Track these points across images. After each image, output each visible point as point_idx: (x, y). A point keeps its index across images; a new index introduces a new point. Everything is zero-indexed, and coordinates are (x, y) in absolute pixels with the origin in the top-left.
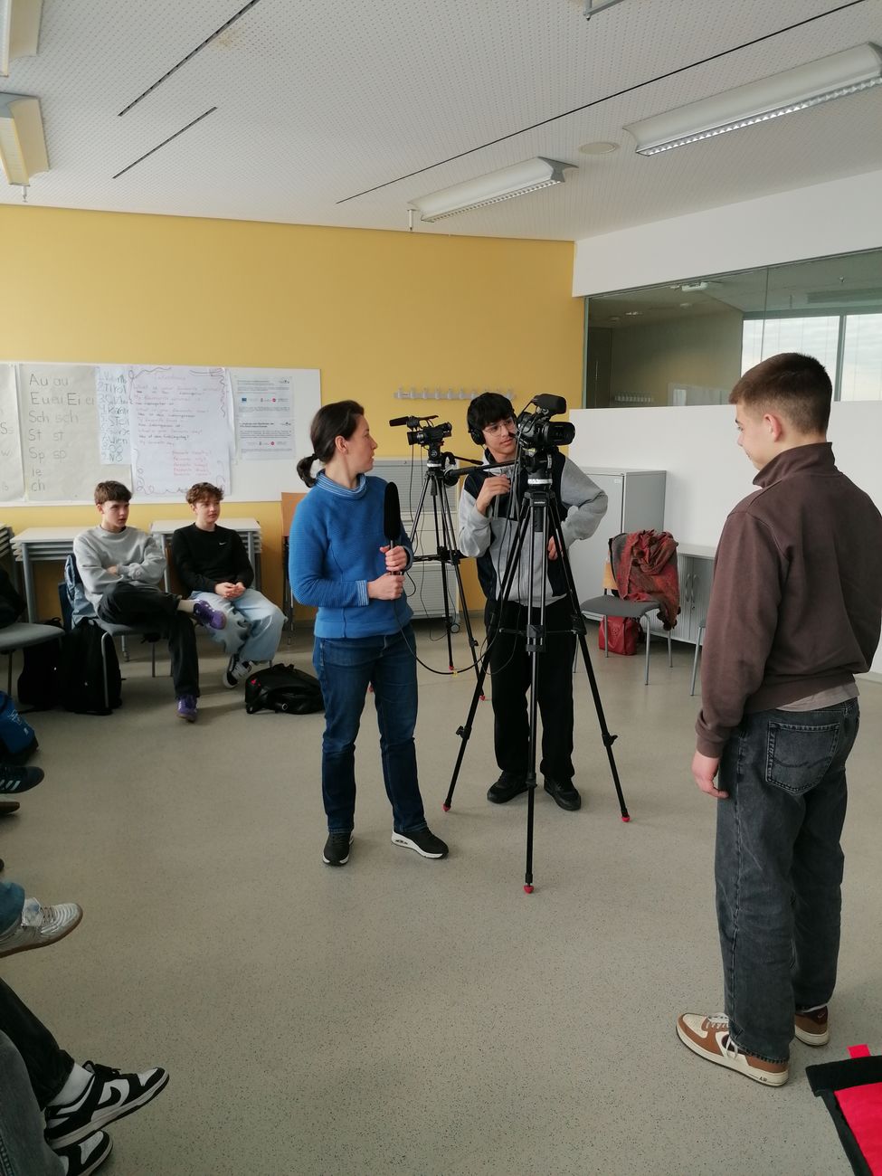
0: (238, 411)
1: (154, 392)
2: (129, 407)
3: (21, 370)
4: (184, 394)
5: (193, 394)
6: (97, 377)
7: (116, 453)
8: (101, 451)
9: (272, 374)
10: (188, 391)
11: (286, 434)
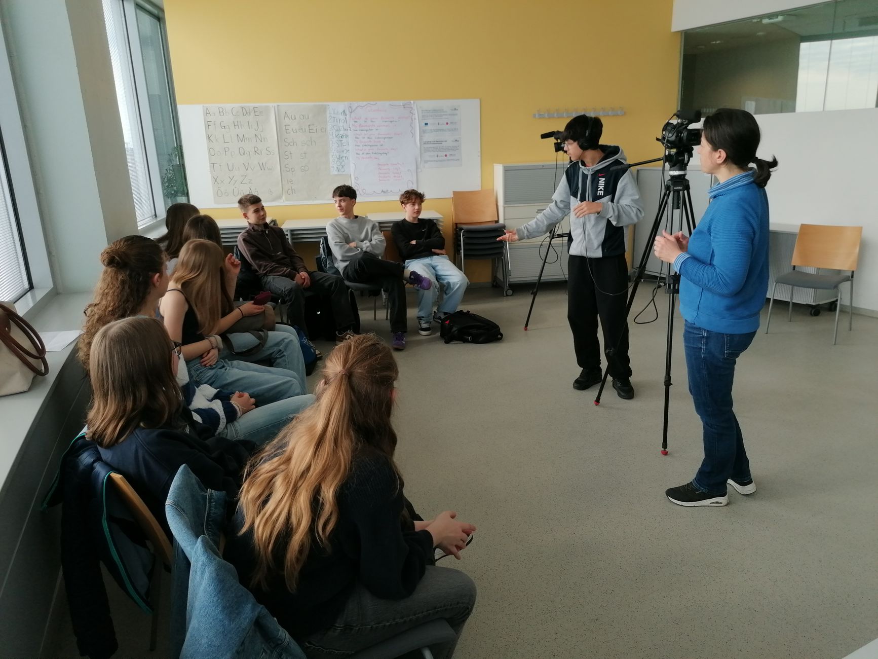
0: (422, 132)
1: (366, 122)
2: (349, 133)
3: (278, 110)
4: (385, 122)
5: (391, 122)
6: (328, 112)
7: (341, 167)
8: (331, 165)
9: (445, 104)
10: (387, 120)
11: (455, 148)
